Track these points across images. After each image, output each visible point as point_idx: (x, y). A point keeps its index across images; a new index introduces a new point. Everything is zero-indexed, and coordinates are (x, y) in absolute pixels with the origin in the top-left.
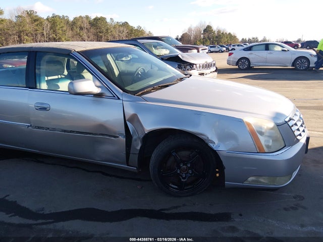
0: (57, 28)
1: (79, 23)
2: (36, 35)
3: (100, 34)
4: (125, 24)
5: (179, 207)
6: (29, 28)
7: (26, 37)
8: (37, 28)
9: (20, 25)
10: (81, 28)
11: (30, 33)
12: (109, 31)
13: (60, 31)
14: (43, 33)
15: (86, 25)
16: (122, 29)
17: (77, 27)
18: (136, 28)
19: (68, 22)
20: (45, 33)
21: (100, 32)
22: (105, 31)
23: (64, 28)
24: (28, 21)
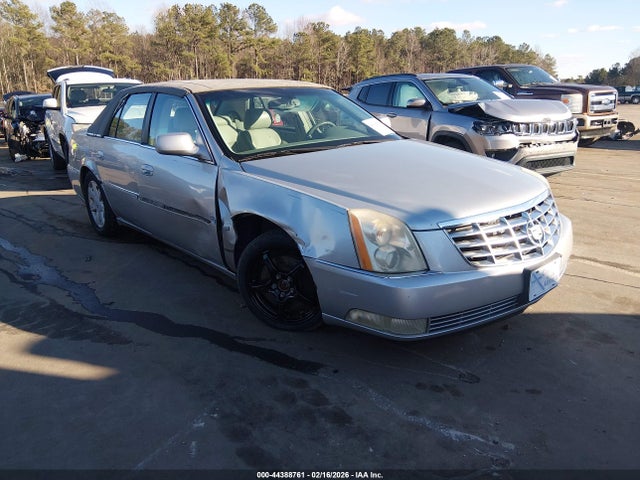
0: (361, 53)
1: (400, 44)
2: (323, 66)
3: (438, 63)
4: (495, 41)
5: (264, 340)
6: (313, 54)
7: (307, 71)
8: (325, 54)
9: (300, 50)
10: (404, 53)
11: (313, 63)
12: (457, 56)
13: (365, 60)
14: (334, 62)
15: (414, 46)
16: (485, 50)
17: (395, 51)
18: (517, 48)
19: (381, 40)
20: (338, 64)
21: (439, 59)
22: (448, 56)
23: (372, 54)
24: (312, 41)
